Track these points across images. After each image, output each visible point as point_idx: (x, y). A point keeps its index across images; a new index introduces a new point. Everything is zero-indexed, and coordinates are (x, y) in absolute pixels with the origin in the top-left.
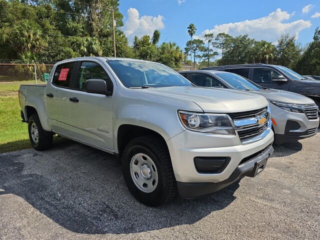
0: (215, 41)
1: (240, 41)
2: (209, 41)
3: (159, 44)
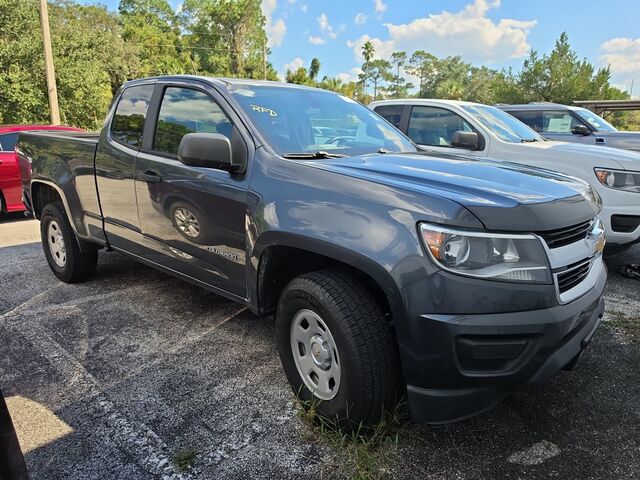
0: (409, 64)
1: (449, 67)
2: (400, 64)
3: (318, 78)
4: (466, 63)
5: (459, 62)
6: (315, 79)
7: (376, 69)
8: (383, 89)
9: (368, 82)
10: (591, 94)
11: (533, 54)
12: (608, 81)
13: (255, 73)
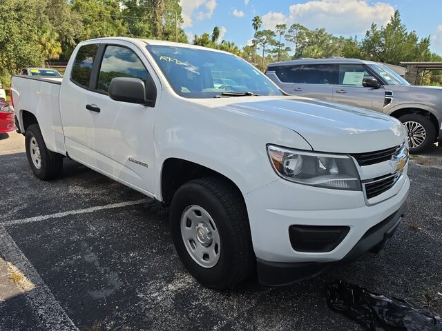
0: (288, 34)
1: (316, 36)
2: (281, 33)
3: (219, 41)
4: (329, 34)
5: (324, 33)
6: (216, 42)
7: (265, 37)
8: (269, 51)
9: (258, 46)
10: (415, 57)
11: (373, 27)
12: (428, 47)
13: (171, 37)
